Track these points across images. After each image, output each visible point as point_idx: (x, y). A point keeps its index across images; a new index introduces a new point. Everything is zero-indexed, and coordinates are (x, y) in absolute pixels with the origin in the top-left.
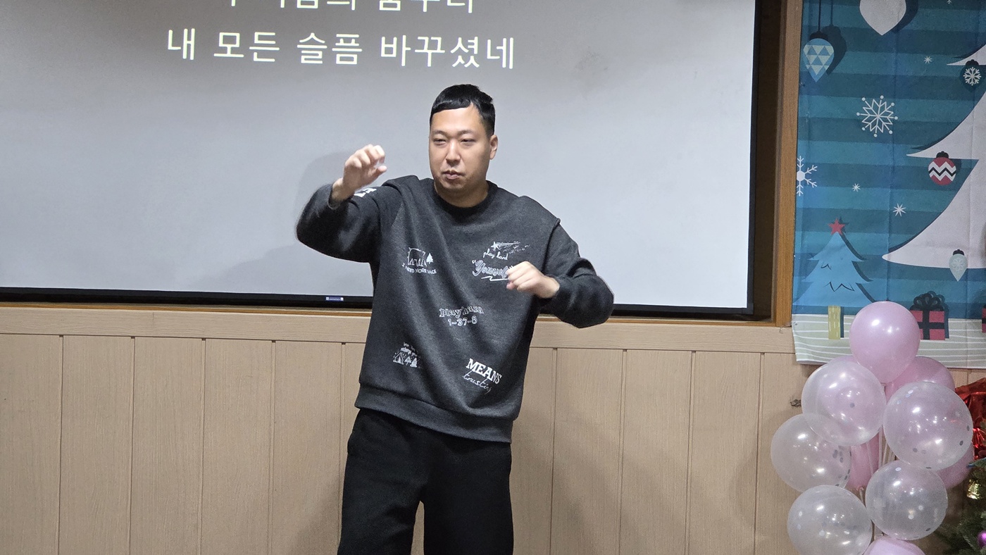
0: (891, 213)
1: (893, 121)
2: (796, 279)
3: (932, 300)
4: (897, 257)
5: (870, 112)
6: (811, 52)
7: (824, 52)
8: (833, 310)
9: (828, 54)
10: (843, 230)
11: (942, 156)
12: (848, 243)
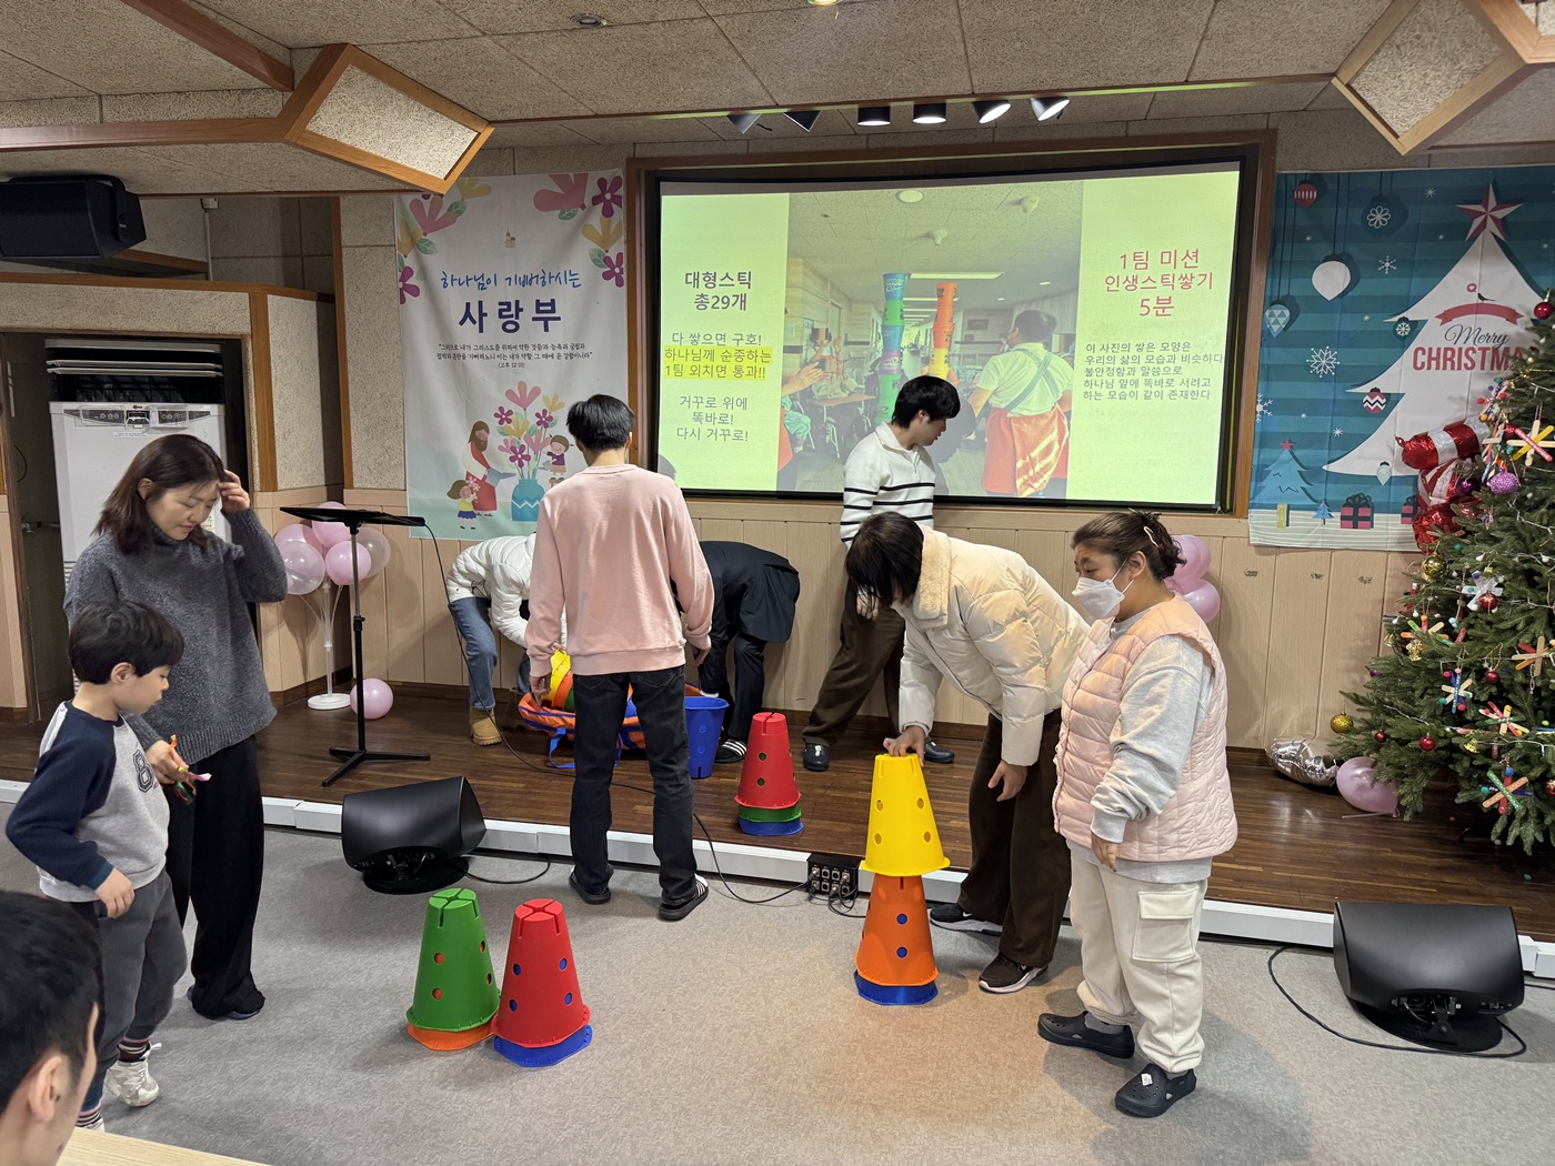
0: (1331, 435)
1: (1336, 365)
2: (1253, 483)
3: (1361, 499)
4: (1333, 468)
5: (1317, 359)
6: (1272, 315)
7: (1282, 315)
8: (1280, 506)
9: (1284, 316)
10: (1292, 447)
11: (1375, 391)
12: (1295, 457)
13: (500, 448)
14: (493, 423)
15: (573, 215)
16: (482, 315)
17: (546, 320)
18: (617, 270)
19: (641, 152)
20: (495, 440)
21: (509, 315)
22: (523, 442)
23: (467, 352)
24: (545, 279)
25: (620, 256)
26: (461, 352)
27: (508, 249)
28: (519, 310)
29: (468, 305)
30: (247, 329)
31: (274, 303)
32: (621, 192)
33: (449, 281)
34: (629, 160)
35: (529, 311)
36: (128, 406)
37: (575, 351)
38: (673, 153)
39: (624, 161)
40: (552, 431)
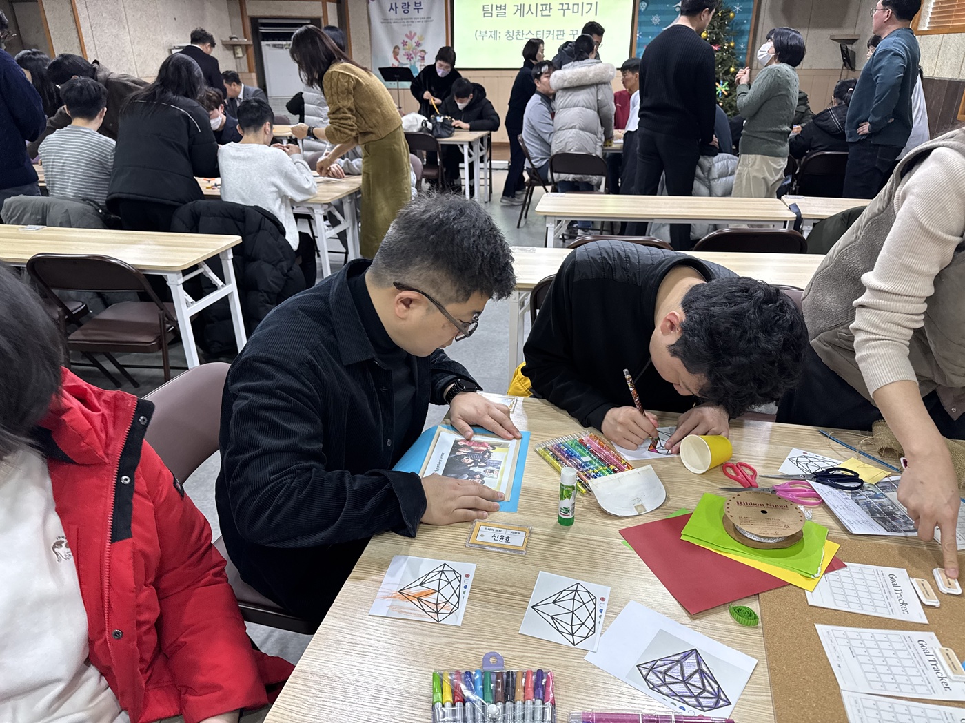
5: (654, 19)
13: (404, 55)
14: (401, 46)
16: (396, 7)
17: (418, 9)
20: (402, 52)
21: (406, 7)
22: (411, 52)
23: (392, 21)
26: (389, 21)
28: (409, 5)
29: (391, 4)
30: (321, 15)
31: (329, 4)
35: (412, 6)
36: (284, 43)
37: (428, 20)
40: (420, 48)
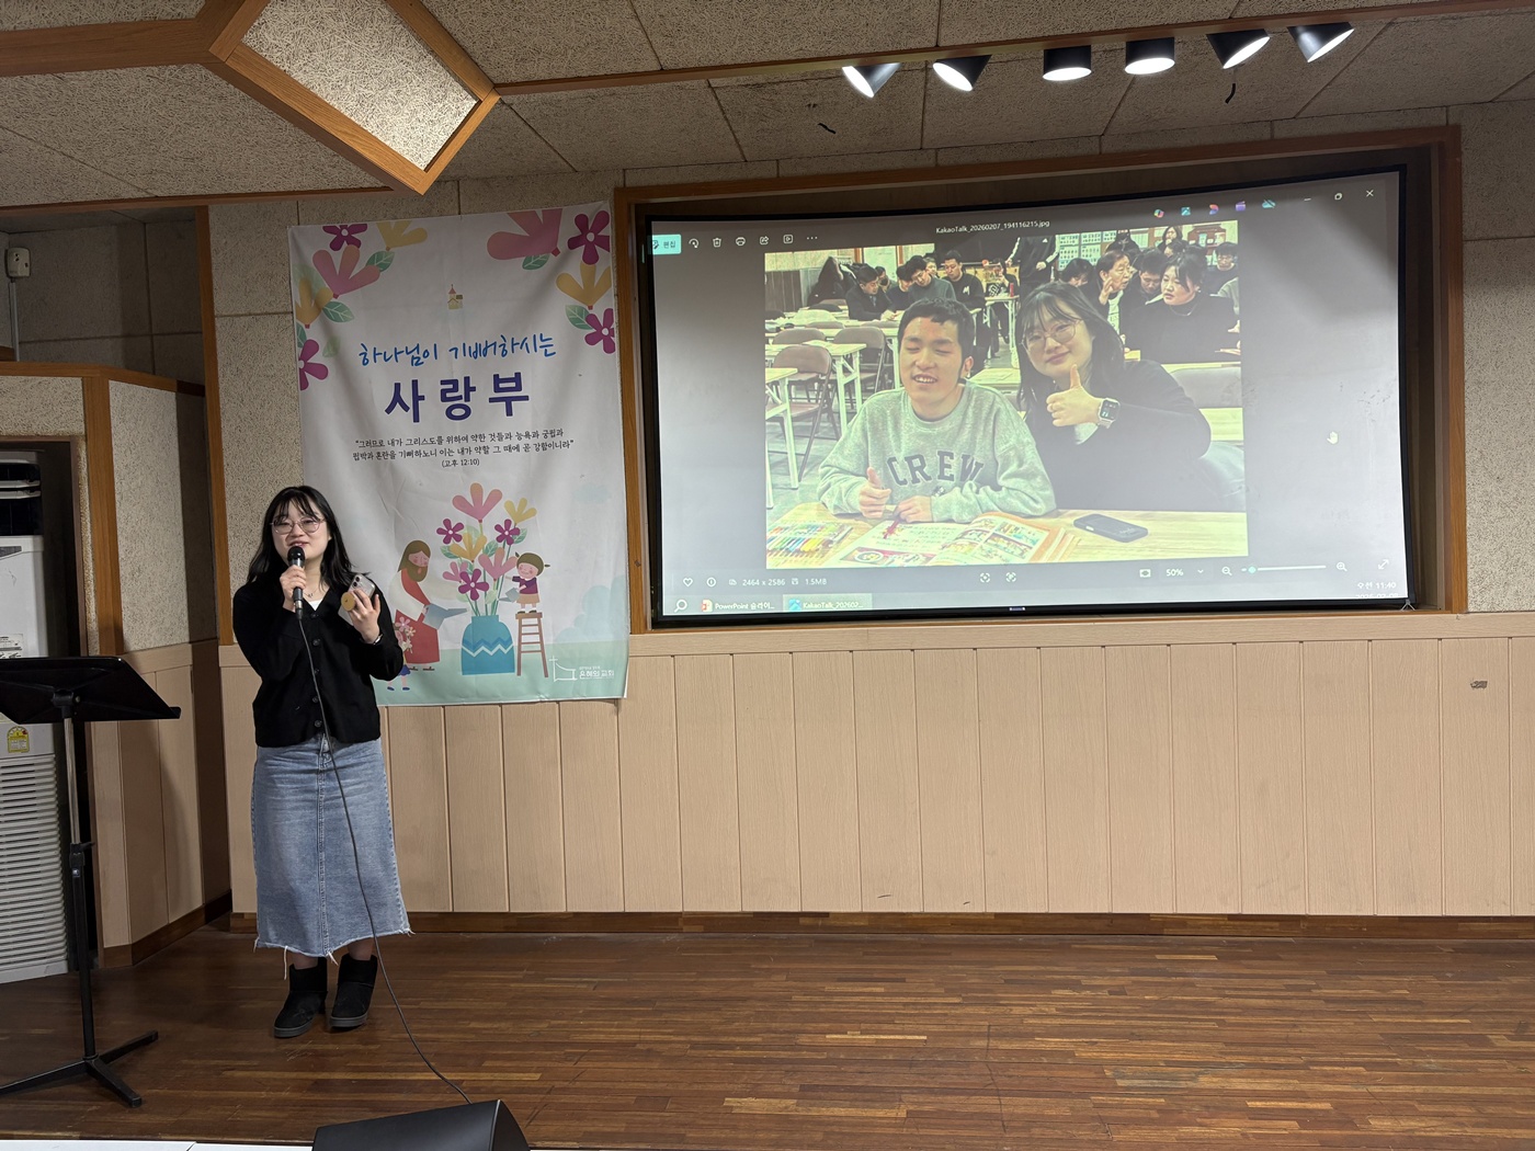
15: (542, 264)
16: (417, 398)
17: (508, 401)
18: (605, 332)
19: (633, 180)
20: (438, 564)
21: (456, 398)
22: (477, 565)
23: (397, 449)
24: (505, 348)
25: (608, 313)
26: (389, 448)
27: (451, 311)
28: (469, 389)
29: (397, 386)
30: (78, 428)
31: (118, 391)
32: (608, 231)
33: (370, 356)
34: (617, 190)
35: (484, 389)
37: (549, 440)
38: (678, 180)
39: (610, 192)
40: (520, 548)
